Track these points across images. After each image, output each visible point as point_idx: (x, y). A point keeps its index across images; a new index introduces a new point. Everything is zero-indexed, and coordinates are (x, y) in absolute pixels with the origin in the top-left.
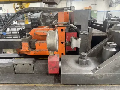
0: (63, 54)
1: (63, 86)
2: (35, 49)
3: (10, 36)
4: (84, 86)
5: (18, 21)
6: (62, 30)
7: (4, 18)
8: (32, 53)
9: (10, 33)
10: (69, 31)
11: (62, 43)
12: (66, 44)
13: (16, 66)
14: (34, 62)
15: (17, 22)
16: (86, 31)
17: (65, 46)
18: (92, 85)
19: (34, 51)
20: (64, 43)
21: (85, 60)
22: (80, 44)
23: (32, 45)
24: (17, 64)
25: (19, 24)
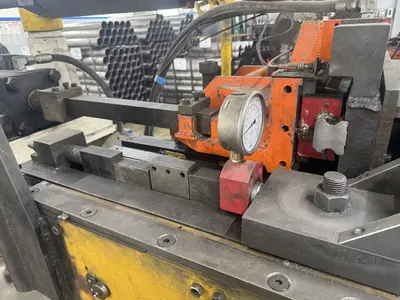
0: (283, 164)
1: (245, 250)
2: (209, 136)
3: (187, 85)
4: (305, 270)
5: (214, 35)
6: (288, 89)
7: (178, 28)
8: (200, 146)
9: (189, 75)
10: (316, 92)
11: (286, 128)
12: (296, 134)
13: (153, 173)
14: (193, 170)
15: (209, 39)
16: (372, 97)
17: (292, 138)
18: (330, 277)
19: (206, 141)
20: (292, 131)
21: (331, 197)
22: (344, 140)
23: (203, 124)
24: (154, 168)
25: (215, 48)
